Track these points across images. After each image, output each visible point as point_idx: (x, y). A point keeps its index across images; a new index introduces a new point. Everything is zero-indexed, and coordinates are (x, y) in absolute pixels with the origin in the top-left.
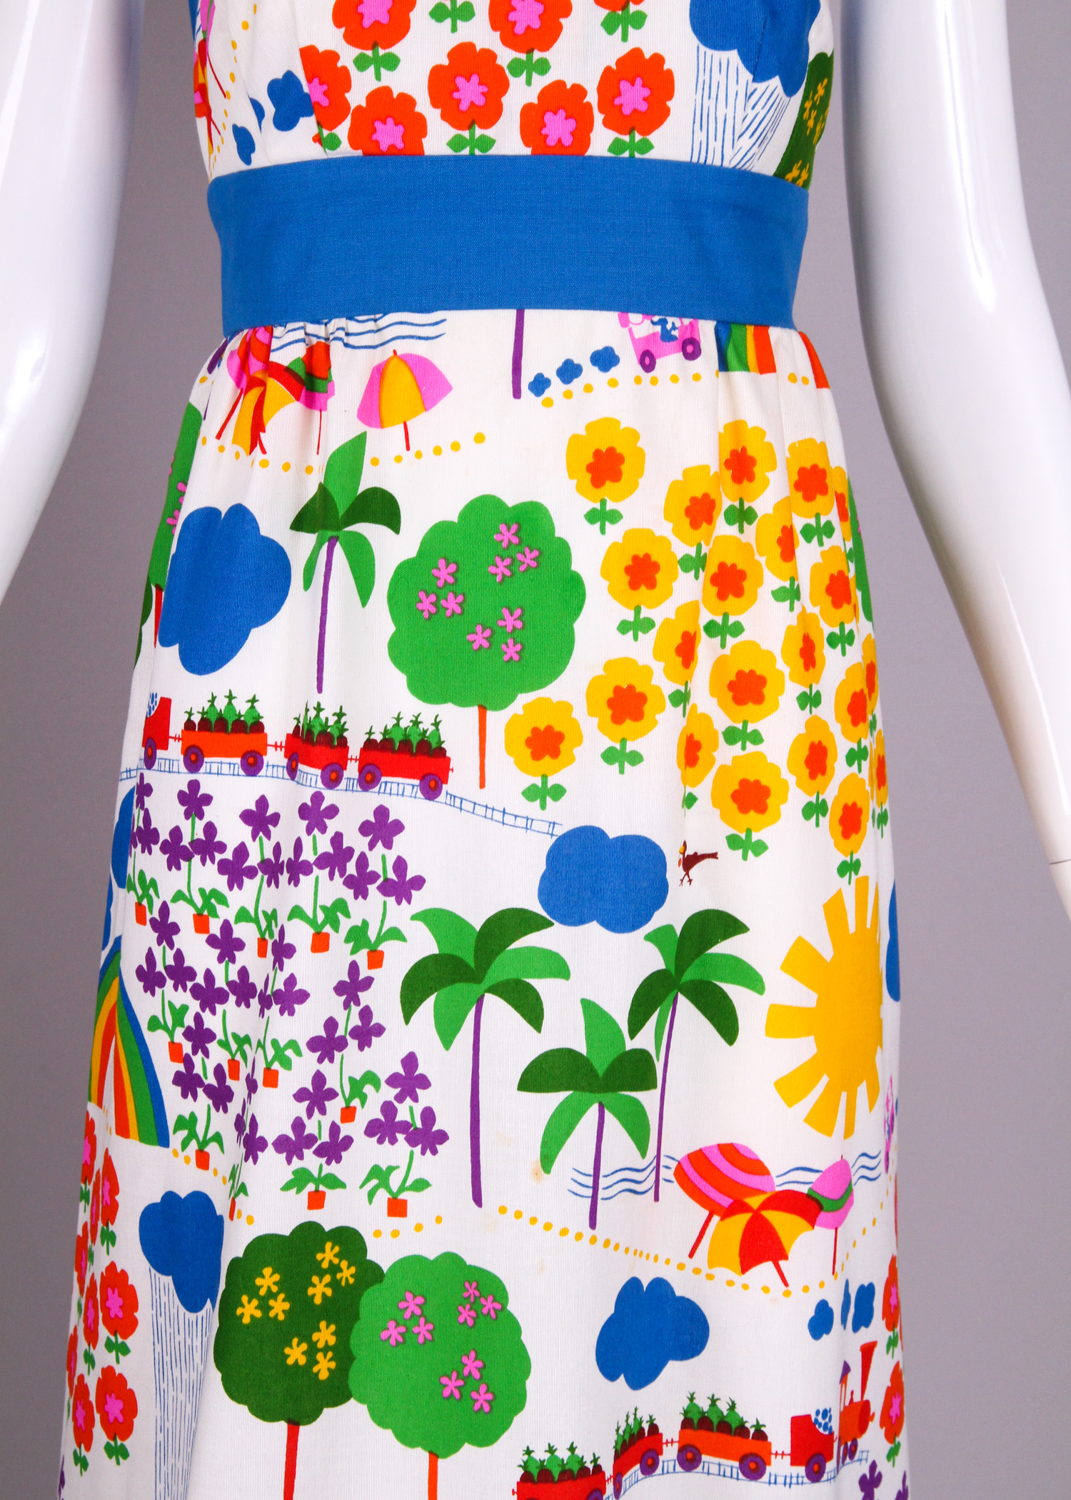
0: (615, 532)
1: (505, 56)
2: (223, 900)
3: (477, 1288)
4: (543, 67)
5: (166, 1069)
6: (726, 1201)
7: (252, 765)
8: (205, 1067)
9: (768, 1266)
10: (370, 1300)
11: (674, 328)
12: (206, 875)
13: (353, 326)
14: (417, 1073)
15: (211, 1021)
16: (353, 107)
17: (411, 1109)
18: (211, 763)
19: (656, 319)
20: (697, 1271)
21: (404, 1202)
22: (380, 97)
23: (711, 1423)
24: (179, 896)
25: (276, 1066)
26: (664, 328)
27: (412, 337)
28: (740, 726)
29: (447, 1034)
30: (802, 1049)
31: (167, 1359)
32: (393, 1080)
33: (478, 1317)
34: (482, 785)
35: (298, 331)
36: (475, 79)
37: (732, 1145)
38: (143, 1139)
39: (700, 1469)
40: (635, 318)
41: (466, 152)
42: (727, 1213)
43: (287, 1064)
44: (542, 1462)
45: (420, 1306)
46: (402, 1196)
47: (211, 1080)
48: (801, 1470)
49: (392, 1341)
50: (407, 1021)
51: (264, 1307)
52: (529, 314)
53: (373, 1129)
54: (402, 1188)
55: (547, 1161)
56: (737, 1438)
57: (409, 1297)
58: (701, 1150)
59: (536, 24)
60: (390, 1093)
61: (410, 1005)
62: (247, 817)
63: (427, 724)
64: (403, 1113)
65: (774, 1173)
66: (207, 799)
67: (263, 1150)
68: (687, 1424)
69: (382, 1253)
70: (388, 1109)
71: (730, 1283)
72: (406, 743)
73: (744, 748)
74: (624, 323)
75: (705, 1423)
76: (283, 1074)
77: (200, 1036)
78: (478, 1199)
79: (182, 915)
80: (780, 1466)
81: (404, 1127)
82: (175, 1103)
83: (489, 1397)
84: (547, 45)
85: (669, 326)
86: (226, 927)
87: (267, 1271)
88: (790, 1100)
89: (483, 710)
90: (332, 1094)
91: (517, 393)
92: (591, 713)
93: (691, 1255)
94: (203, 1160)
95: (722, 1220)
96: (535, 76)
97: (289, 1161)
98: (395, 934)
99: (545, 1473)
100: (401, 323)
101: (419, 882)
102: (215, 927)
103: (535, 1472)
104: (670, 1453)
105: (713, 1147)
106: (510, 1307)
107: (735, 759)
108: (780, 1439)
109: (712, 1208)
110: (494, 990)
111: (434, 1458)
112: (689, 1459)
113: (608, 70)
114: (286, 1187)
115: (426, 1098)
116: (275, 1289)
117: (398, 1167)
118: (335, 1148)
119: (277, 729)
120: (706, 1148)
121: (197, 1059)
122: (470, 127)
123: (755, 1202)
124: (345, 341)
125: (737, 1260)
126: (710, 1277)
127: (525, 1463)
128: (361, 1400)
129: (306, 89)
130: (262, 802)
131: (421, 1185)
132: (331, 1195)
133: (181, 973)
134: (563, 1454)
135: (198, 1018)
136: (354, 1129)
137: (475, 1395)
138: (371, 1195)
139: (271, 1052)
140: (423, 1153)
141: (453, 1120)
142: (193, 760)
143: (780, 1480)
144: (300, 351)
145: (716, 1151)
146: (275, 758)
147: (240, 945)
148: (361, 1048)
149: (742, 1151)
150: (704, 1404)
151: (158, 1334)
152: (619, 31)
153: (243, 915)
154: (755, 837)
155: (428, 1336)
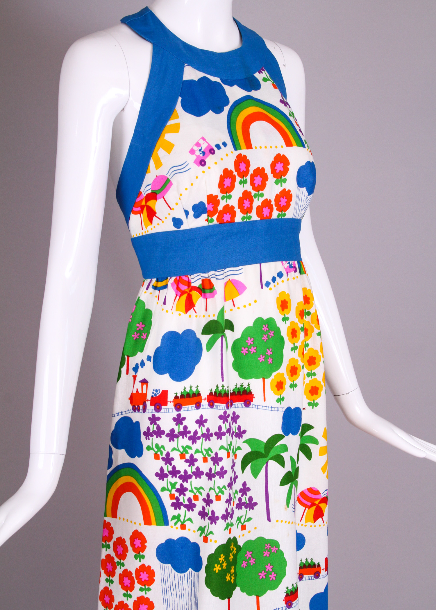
0: (288, 323)
1: (253, 193)
2: (190, 448)
3: (269, 545)
4: (262, 195)
5: (167, 502)
6: (309, 504)
7: (198, 406)
8: (184, 500)
10: (239, 556)
11: (292, 264)
12: (184, 441)
13: (217, 273)
14: (246, 487)
15: (186, 485)
16: (219, 210)
17: (245, 498)
18: (184, 408)
19: (288, 262)
21: (245, 525)
22: (227, 207)
23: (306, 566)
24: (174, 449)
26: (290, 264)
27: (233, 274)
28: (310, 372)
29: (255, 474)
32: (241, 491)
33: (270, 553)
34: (265, 400)
35: (199, 276)
36: (248, 200)
37: (311, 488)
38: (158, 524)
40: (284, 262)
41: (245, 220)
42: (310, 507)
43: (223, 493)
44: (291, 589)
45: (251, 554)
46: (244, 524)
47: (187, 502)
49: (244, 567)
50: (243, 472)
51: (222, 566)
52: (262, 264)
53: (237, 506)
54: (245, 521)
57: (248, 552)
58: (303, 491)
59: (260, 184)
60: (240, 495)
61: (243, 468)
62: (197, 422)
63: (245, 386)
64: (243, 500)
66: (184, 419)
67: (218, 520)
68: (300, 568)
69: (241, 542)
70: (240, 499)
71: (311, 526)
72: (239, 392)
73: (311, 378)
74: (283, 264)
76: (222, 496)
77: (182, 490)
78: (269, 520)
79: (175, 455)
80: (322, 573)
81: (244, 504)
82: (171, 512)
83: (275, 575)
84: (262, 190)
85: (291, 264)
86: (192, 456)
87: (222, 555)
88: (323, 472)
89: (264, 379)
90: (231, 499)
91: (262, 287)
92: (287, 375)
93: (301, 521)
94: (183, 527)
95: (308, 509)
96: (260, 198)
97: (225, 521)
98: (239, 448)
100: (231, 271)
101: (245, 432)
102: (188, 457)
103: (289, 593)
105: (305, 490)
106: (280, 548)
107: (310, 381)
109: (306, 506)
110: (271, 459)
111: (258, 597)
113: (277, 195)
114: (224, 529)
115: (249, 494)
116: (224, 560)
117: (243, 516)
118: (232, 514)
119: (204, 394)
120: (304, 490)
121: (181, 497)
122: (246, 214)
124: (216, 278)
126: (306, 526)
127: (286, 591)
128: (238, 587)
129: (206, 206)
130: (201, 417)
133: (174, 472)
135: (181, 485)
136: (235, 508)
137: (270, 576)
138: (237, 526)
139: (217, 490)
140: (250, 510)
141: (259, 498)
142: (178, 407)
143: (323, 576)
144: (200, 282)
145: (307, 490)
146: (204, 403)
147: (196, 460)
148: (235, 483)
149: (313, 489)
150: (304, 561)
152: (280, 184)
153: (197, 451)
154: (315, 402)
155: (254, 562)
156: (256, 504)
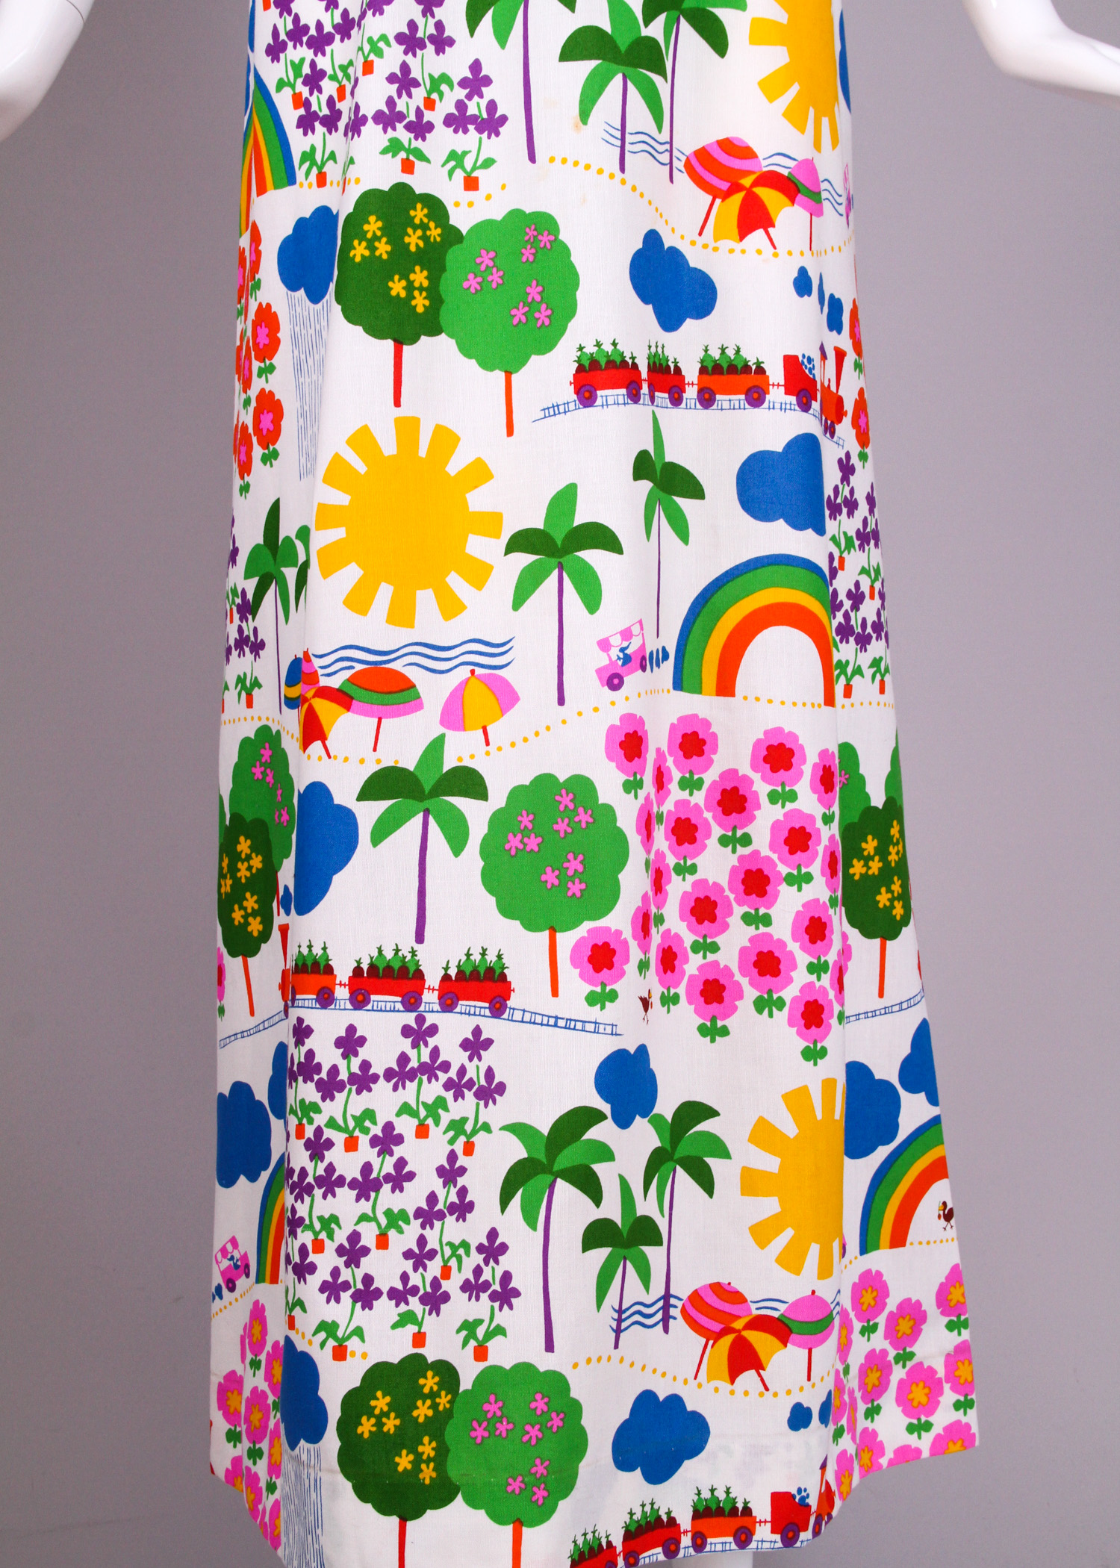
3: (535, 230)
5: (290, 116)
6: (724, 186)
8: (319, 104)
9: (760, 232)
10: (454, 256)
14: (482, 75)
15: (323, 63)
17: (478, 104)
20: (705, 246)
21: (476, 179)
23: (722, 368)
25: (372, 57)
29: (502, 36)
30: (775, 57)
31: (303, 357)
32: (464, 83)
33: (537, 252)
37: (727, 139)
38: (277, 187)
39: (715, 406)
42: (726, 195)
43: (380, 54)
44: (592, 354)
45: (492, 259)
46: (474, 175)
47: (325, 111)
48: (793, 399)
49: (472, 290)
50: (472, 34)
51: (372, 248)
53: (449, 120)
54: (474, 168)
55: (584, 115)
56: (743, 376)
57: (484, 253)
58: (703, 147)
60: (461, 93)
64: (472, 109)
65: (761, 156)
68: (703, 370)
69: (462, 219)
70: (461, 105)
71: (731, 251)
75: (717, 369)
76: (377, 63)
77: (314, 79)
78: (532, 158)
80: (777, 395)
81: (474, 119)
83: (549, 312)
87: (372, 219)
88: (771, 98)
90: (416, 84)
93: (700, 234)
94: (322, 180)
95: (722, 201)
97: (385, 131)
99: (594, 363)
103: (586, 363)
104: (691, 393)
105: (712, 144)
106: (561, 237)
108: (776, 373)
109: (715, 193)
111: (508, 375)
112: (706, 399)
114: (384, 152)
115: (488, 93)
116: (379, 233)
117: (470, 151)
118: (421, 129)
120: (708, 145)
121: (313, 100)
123: (747, 182)
125: (736, 231)
126: (715, 249)
127: (579, 358)
128: (451, 336)
131: (489, 163)
132: (419, 165)
133: (298, 33)
134: (608, 348)
135: (313, 64)
136: (436, 117)
137: (537, 315)
138: (451, 173)
140: (489, 137)
141: (510, 105)
143: (777, 406)
145: (716, 146)
148: (437, 53)
149: (735, 142)
150: (715, 354)
151: (295, 343)
155: (500, 281)
156: (504, 119)
